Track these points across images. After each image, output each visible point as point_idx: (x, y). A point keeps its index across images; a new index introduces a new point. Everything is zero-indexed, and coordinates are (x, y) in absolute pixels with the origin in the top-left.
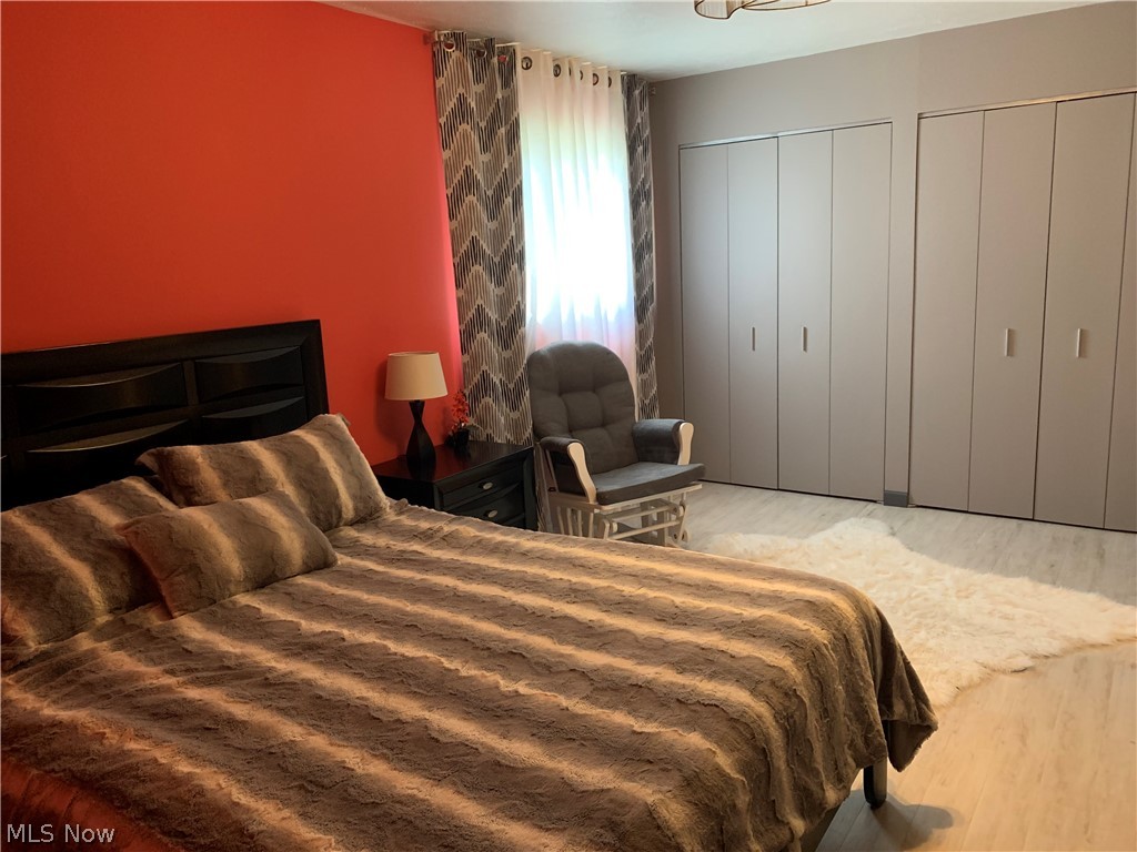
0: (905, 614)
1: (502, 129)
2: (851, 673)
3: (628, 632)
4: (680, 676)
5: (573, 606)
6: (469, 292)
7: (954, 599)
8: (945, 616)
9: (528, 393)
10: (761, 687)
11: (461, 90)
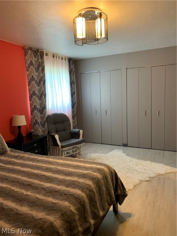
0: (125, 170)
1: (41, 68)
2: (107, 185)
3: (57, 178)
4: (67, 188)
5: (46, 173)
6: (33, 102)
7: (135, 166)
8: (133, 170)
9: (46, 124)
10: (84, 190)
11: (31, 59)
